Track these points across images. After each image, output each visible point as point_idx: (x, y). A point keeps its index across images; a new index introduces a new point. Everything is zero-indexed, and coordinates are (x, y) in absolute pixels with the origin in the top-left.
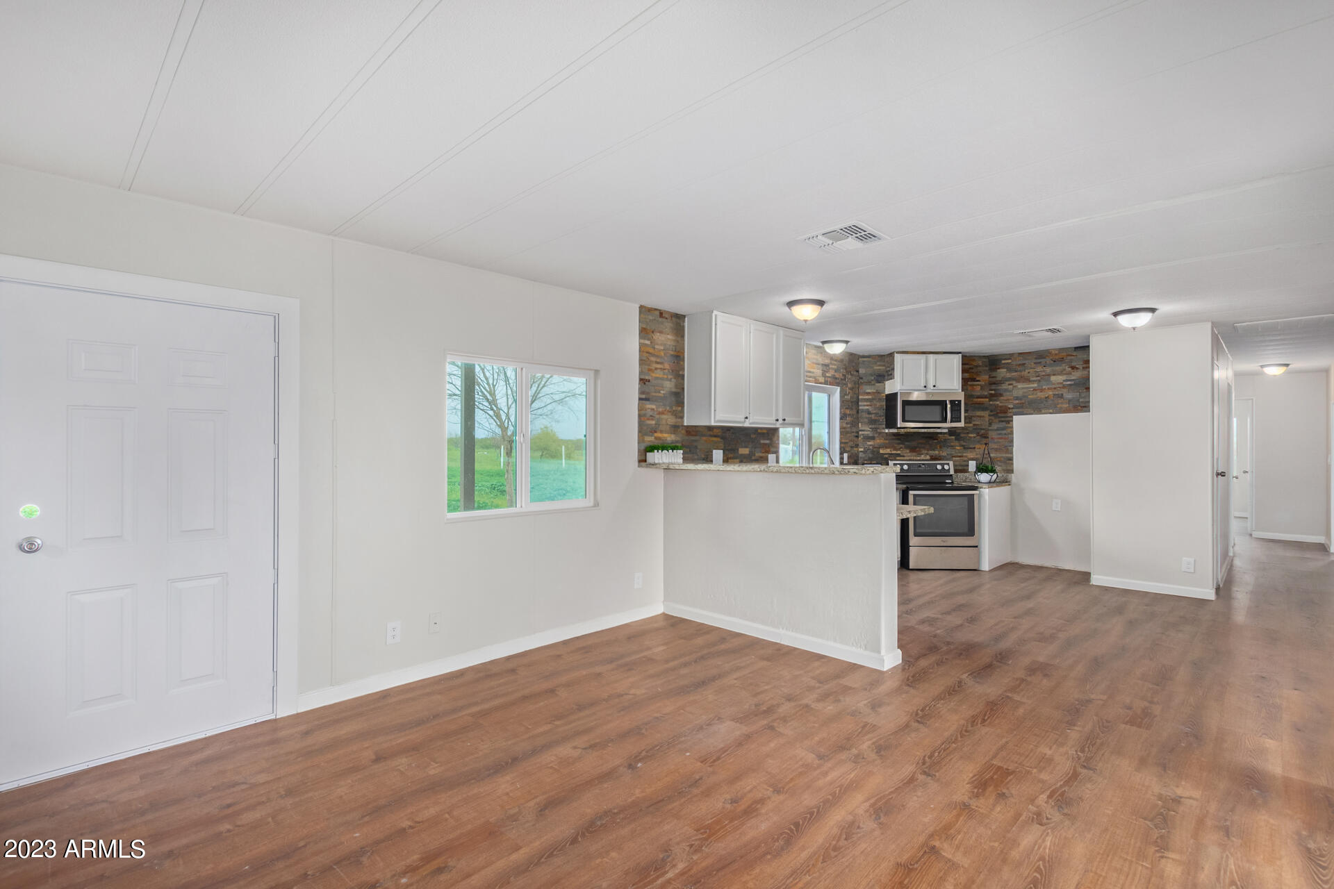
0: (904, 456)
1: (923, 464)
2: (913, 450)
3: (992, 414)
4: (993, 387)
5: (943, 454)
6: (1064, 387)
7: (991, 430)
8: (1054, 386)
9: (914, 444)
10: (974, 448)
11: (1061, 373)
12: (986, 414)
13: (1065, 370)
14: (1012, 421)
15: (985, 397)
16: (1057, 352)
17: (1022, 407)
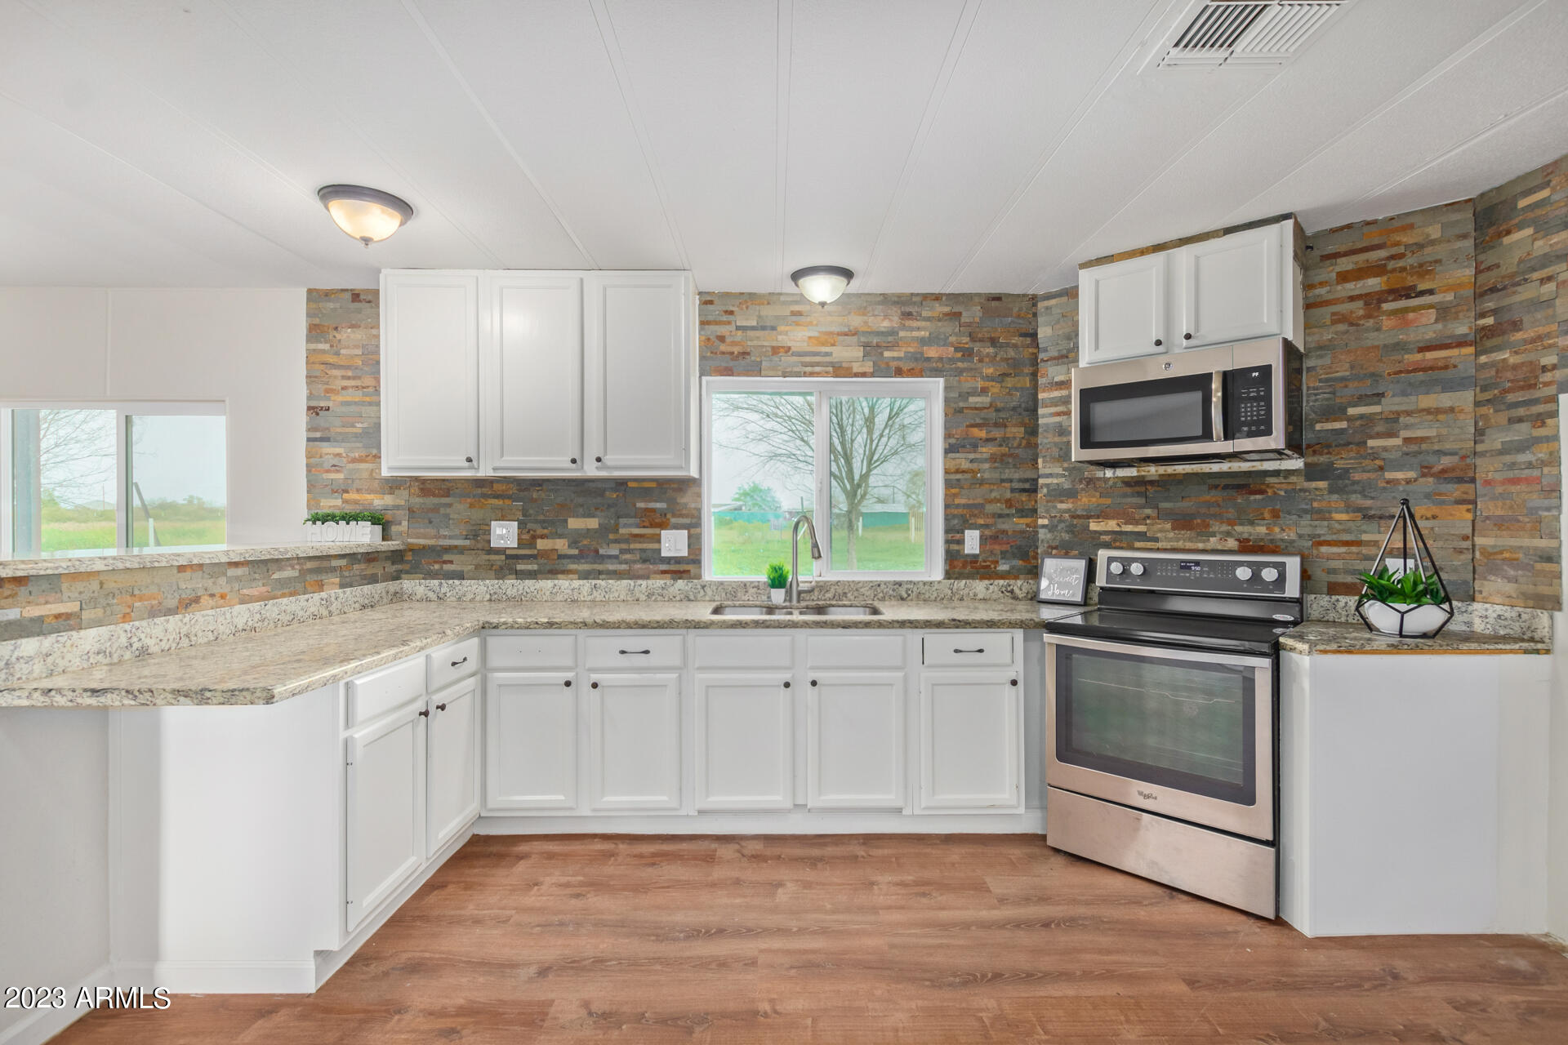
2: (1183, 522)
4: (1489, 304)
5: (1284, 536)
7: (1482, 454)
9: (1186, 505)
12: (1465, 399)
15: (1461, 343)
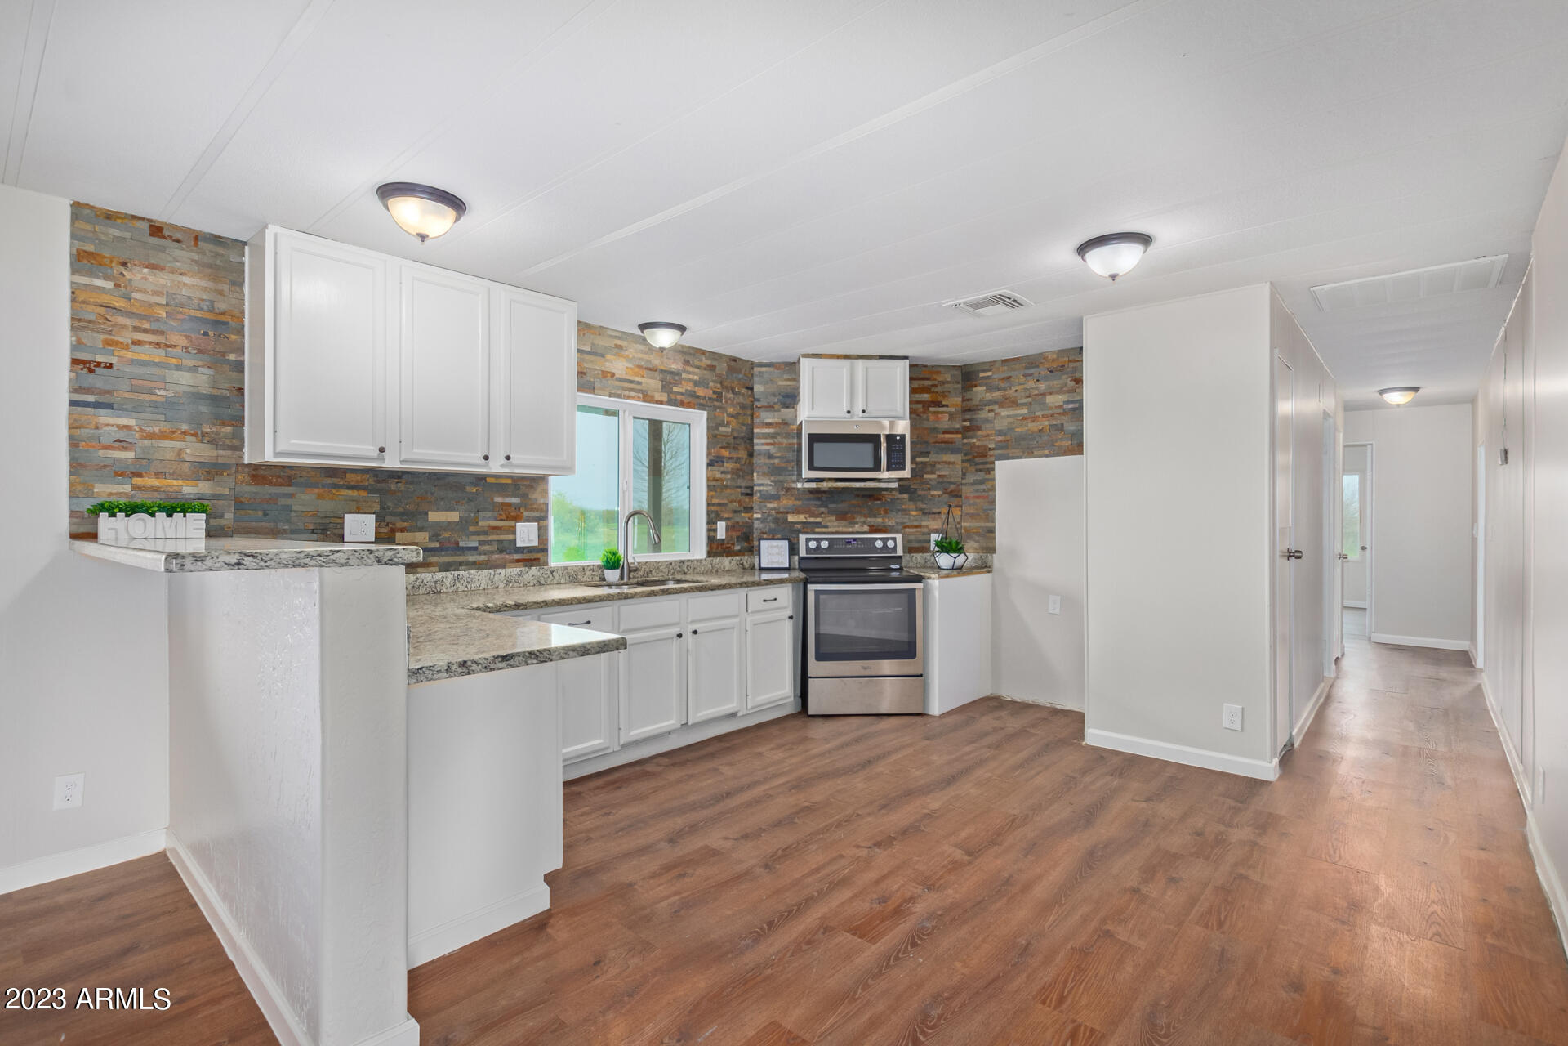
0: (827, 527)
1: (855, 539)
2: (842, 516)
3: (967, 458)
4: (968, 416)
5: (890, 524)
6: (1065, 413)
7: (965, 484)
8: (1051, 412)
9: (842, 506)
10: (939, 513)
11: (1060, 391)
12: (957, 458)
13: (1066, 384)
14: (993, 469)
15: (957, 432)
16: (1055, 356)
17: (1007, 448)
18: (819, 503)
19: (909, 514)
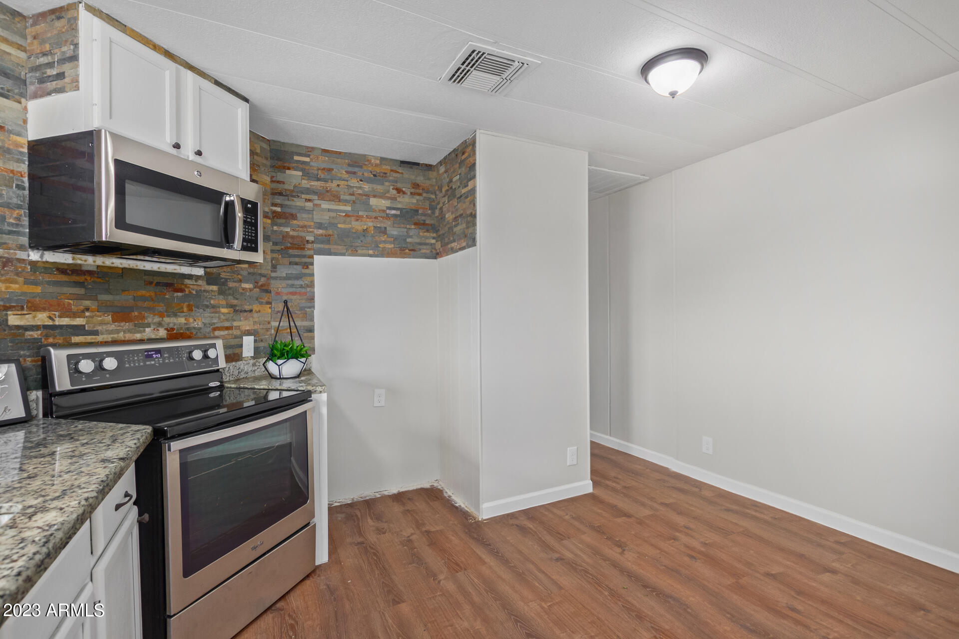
0: (96, 333)
1: (158, 351)
2: (121, 314)
3: (278, 248)
4: (278, 200)
5: (195, 325)
6: (388, 217)
7: (275, 278)
8: (374, 214)
9: (125, 299)
10: (251, 311)
11: (382, 196)
13: (388, 191)
14: (312, 264)
16: (378, 162)
17: (328, 242)
18: (82, 291)
19: (219, 312)
